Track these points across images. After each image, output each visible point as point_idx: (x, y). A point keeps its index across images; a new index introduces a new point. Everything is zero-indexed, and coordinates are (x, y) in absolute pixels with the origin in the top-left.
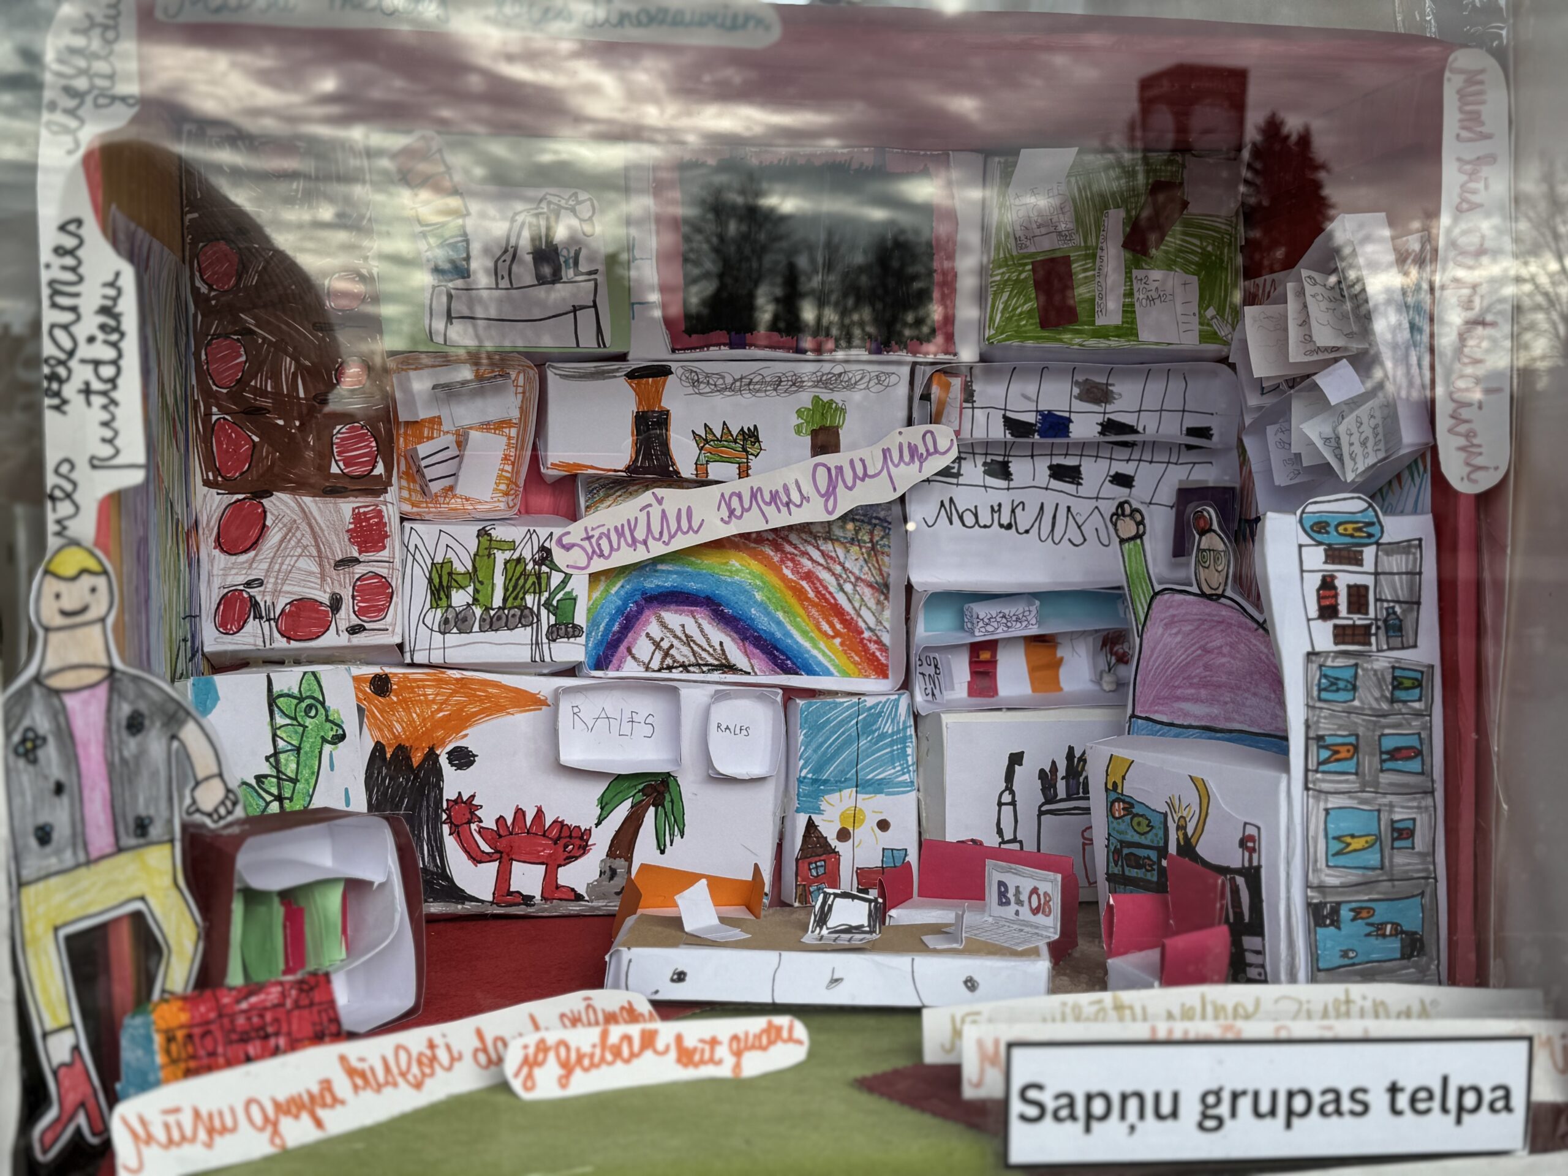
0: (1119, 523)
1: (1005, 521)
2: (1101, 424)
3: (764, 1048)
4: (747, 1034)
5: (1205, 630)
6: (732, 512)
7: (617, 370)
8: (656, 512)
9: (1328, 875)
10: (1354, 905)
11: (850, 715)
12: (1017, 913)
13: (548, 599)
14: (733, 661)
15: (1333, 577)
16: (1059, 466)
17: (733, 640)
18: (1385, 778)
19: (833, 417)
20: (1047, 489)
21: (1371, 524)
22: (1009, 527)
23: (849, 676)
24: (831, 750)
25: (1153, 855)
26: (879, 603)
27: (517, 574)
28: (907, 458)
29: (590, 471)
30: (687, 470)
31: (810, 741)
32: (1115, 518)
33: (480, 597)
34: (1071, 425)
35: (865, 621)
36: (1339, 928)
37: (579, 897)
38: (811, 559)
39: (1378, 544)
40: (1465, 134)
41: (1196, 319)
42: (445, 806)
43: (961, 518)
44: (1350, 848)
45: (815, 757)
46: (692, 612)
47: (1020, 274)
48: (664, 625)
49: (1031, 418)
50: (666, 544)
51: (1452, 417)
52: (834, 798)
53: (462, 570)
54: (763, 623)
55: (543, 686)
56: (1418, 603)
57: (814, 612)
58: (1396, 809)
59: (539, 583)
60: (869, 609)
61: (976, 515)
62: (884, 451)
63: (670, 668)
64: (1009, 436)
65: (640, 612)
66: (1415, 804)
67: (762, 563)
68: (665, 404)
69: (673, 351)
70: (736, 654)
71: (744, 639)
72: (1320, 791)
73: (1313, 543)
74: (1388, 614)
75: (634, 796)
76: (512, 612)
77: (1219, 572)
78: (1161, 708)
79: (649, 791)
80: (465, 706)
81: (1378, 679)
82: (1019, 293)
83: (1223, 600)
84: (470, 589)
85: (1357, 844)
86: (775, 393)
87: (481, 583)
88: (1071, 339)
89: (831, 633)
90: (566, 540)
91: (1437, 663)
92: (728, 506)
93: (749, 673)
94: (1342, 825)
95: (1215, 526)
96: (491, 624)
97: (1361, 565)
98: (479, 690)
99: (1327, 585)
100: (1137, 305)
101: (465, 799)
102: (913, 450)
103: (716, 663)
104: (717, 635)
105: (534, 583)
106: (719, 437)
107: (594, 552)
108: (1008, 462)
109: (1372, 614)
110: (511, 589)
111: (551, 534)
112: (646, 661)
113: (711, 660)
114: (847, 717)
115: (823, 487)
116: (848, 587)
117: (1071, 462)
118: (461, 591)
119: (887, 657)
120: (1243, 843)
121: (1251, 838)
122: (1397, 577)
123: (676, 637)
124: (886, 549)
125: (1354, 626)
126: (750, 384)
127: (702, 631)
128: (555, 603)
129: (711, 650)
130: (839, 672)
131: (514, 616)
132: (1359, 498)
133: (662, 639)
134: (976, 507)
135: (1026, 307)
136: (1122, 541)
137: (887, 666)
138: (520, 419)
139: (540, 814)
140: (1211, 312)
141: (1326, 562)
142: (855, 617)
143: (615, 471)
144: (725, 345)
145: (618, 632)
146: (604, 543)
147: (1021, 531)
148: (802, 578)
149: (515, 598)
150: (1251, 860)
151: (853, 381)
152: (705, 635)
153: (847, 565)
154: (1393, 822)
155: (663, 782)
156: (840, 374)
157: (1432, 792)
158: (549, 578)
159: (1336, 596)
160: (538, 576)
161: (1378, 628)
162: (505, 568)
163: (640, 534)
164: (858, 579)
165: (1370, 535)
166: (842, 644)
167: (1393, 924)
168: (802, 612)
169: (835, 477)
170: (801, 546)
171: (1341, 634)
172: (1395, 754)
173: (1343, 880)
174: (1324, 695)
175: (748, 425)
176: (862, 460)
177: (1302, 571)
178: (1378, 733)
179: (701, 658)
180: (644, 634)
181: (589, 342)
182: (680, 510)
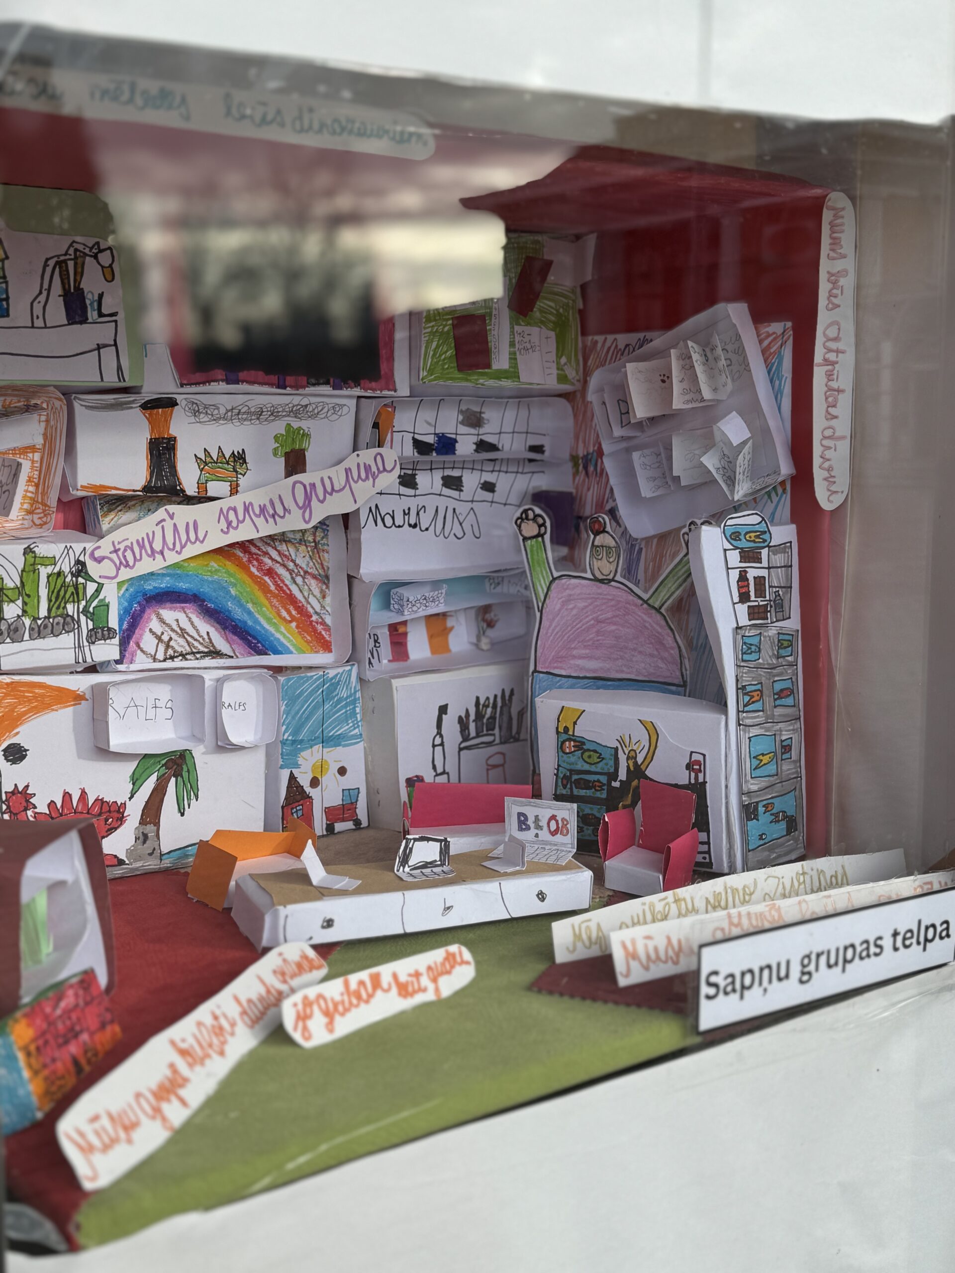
0: (523, 525)
1: (412, 522)
2: (475, 444)
3: (449, 972)
4: (435, 963)
5: (597, 606)
6: (229, 524)
7: (133, 402)
8: (168, 525)
9: (752, 784)
10: (765, 802)
11: (317, 686)
12: (537, 836)
13: (85, 607)
14: (219, 647)
15: (746, 572)
16: (448, 476)
17: (216, 629)
18: (778, 711)
19: (301, 441)
20: (440, 495)
21: (765, 532)
22: (415, 526)
23: (305, 653)
24: (305, 716)
25: (604, 779)
26: (322, 591)
27: (58, 586)
28: (363, 475)
29: (114, 492)
30: (191, 489)
31: (290, 710)
32: (519, 521)
33: (27, 608)
34: (457, 444)
35: (312, 607)
36: (758, 820)
37: (121, 862)
38: (271, 558)
39: (768, 546)
40: (832, 254)
41: (555, 365)
42: (4, 798)
43: (383, 520)
44: (762, 763)
45: (294, 722)
46: (183, 608)
47: (444, 327)
48: (162, 621)
49: (430, 439)
50: (179, 553)
51: (821, 457)
52: (305, 754)
53: (11, 585)
54: (238, 614)
55: (82, 683)
56: (791, 587)
57: (275, 601)
58: (783, 733)
59: (77, 593)
60: (315, 596)
61: (393, 518)
62: (346, 469)
63: (172, 658)
64: (416, 454)
65: (143, 611)
66: (791, 728)
67: (234, 563)
68: (173, 431)
69: (182, 385)
70: (221, 644)
71: (225, 628)
72: (746, 726)
73: (732, 547)
74: (776, 596)
75: (158, 770)
76: (56, 620)
77: (610, 563)
78: (559, 665)
79: (170, 764)
80: (16, 707)
81: (771, 643)
82: (444, 343)
83: (613, 583)
84: (19, 602)
85: (766, 759)
86: (258, 422)
87: (28, 596)
88: (477, 380)
89: (289, 619)
90: (97, 554)
91: (799, 629)
92: (226, 518)
93: (232, 657)
94: (757, 748)
95: (608, 528)
96: (38, 632)
97: (761, 563)
98: (29, 692)
99: (743, 577)
100: (518, 353)
101: (20, 790)
102: (368, 468)
103: (206, 650)
104: (205, 627)
105: (72, 593)
106: (215, 459)
107: (121, 563)
108: (416, 474)
109: (768, 598)
110: (54, 600)
111: (85, 549)
112: (153, 654)
113: (202, 649)
114: (315, 688)
115: (301, 500)
116: (299, 580)
117: (456, 473)
118: (12, 604)
119: (330, 635)
120: (689, 767)
121: (698, 763)
122: (779, 569)
123: (173, 630)
124: (326, 547)
125: (759, 606)
126: (238, 414)
127: (192, 623)
128: (91, 610)
129: (200, 639)
130: (296, 650)
131: (58, 624)
132: (756, 514)
133: (163, 633)
134: (393, 511)
135: (449, 353)
136: (525, 539)
137: (331, 643)
138: (44, 445)
139: (84, 793)
140: (563, 360)
141: (740, 562)
142: (305, 604)
143: (134, 491)
144: (223, 381)
145: (127, 630)
146: (129, 554)
147: (423, 529)
148: (265, 575)
149: (58, 608)
150: (696, 778)
151: (316, 411)
152: (194, 627)
153: (298, 562)
154: (782, 741)
155: (181, 755)
156: (306, 406)
157: (799, 718)
158: (85, 588)
159: (748, 586)
160: (76, 587)
161: (771, 607)
162: (48, 581)
163: (157, 546)
164: (306, 572)
165: (765, 541)
166: (297, 627)
167: (782, 812)
168: (266, 602)
169: (310, 492)
170: (263, 548)
171: (753, 613)
172: (780, 694)
173: (759, 786)
174: (746, 657)
175: (237, 449)
176: (329, 478)
177: (728, 568)
178: (772, 681)
179: (194, 647)
180: (147, 630)
181: (111, 379)
182: (188, 524)
